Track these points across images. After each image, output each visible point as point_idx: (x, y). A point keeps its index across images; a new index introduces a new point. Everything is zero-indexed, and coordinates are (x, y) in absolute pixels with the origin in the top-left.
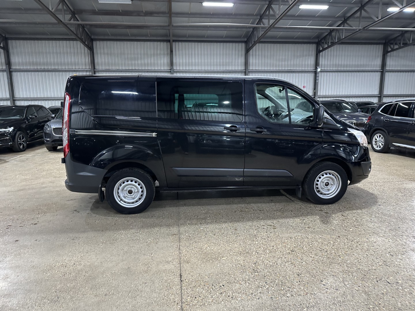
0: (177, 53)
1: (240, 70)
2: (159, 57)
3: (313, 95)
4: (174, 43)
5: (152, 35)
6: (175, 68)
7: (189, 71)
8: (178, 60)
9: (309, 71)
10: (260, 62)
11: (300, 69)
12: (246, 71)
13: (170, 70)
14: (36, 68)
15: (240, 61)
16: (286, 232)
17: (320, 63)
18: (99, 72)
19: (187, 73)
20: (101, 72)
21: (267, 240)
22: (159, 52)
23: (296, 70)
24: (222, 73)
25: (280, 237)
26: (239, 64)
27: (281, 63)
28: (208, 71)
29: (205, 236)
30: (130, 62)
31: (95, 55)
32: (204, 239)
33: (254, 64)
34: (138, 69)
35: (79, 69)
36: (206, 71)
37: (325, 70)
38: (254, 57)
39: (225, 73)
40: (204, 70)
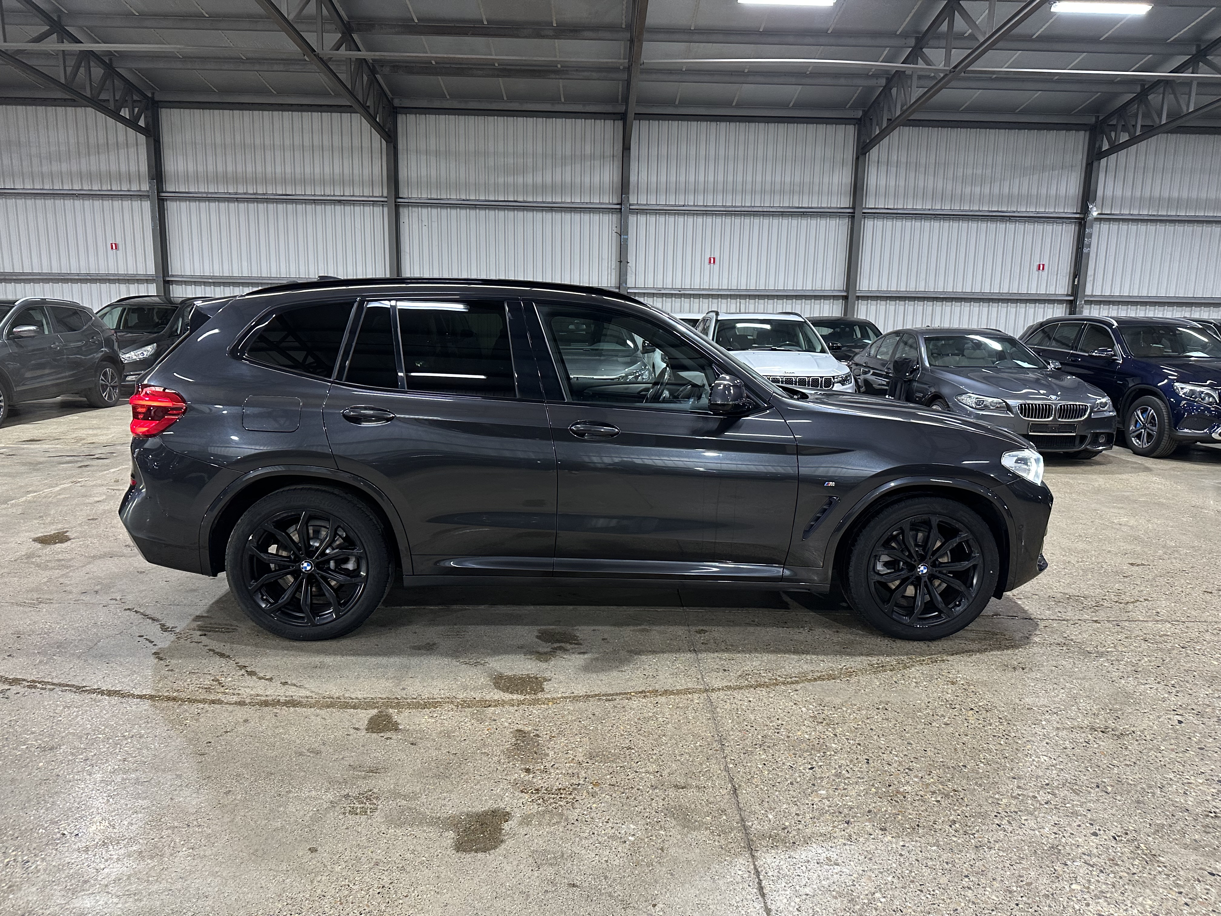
0: (644, 152)
1: (837, 208)
3: (1070, 293)
4: (636, 123)
5: (571, 99)
6: (633, 199)
7: (676, 208)
8: (643, 175)
9: (1061, 216)
10: (902, 183)
11: (1032, 210)
12: (854, 213)
13: (618, 204)
14: (231, 191)
15: (836, 180)
16: (1177, 842)
17: (1100, 193)
18: (410, 208)
19: (669, 214)
20: (415, 206)
21: (1112, 875)
22: (588, 151)
23: (1019, 212)
24: (778, 216)
25: (1165, 867)
26: (835, 188)
27: (968, 190)
28: (733, 209)
29: (848, 831)
30: (501, 180)
31: (400, 156)
32: (847, 847)
33: (882, 190)
34: (525, 199)
35: (353, 196)
36: (727, 209)
37: (1114, 215)
38: (883, 168)
39: (788, 216)
40: (723, 206)
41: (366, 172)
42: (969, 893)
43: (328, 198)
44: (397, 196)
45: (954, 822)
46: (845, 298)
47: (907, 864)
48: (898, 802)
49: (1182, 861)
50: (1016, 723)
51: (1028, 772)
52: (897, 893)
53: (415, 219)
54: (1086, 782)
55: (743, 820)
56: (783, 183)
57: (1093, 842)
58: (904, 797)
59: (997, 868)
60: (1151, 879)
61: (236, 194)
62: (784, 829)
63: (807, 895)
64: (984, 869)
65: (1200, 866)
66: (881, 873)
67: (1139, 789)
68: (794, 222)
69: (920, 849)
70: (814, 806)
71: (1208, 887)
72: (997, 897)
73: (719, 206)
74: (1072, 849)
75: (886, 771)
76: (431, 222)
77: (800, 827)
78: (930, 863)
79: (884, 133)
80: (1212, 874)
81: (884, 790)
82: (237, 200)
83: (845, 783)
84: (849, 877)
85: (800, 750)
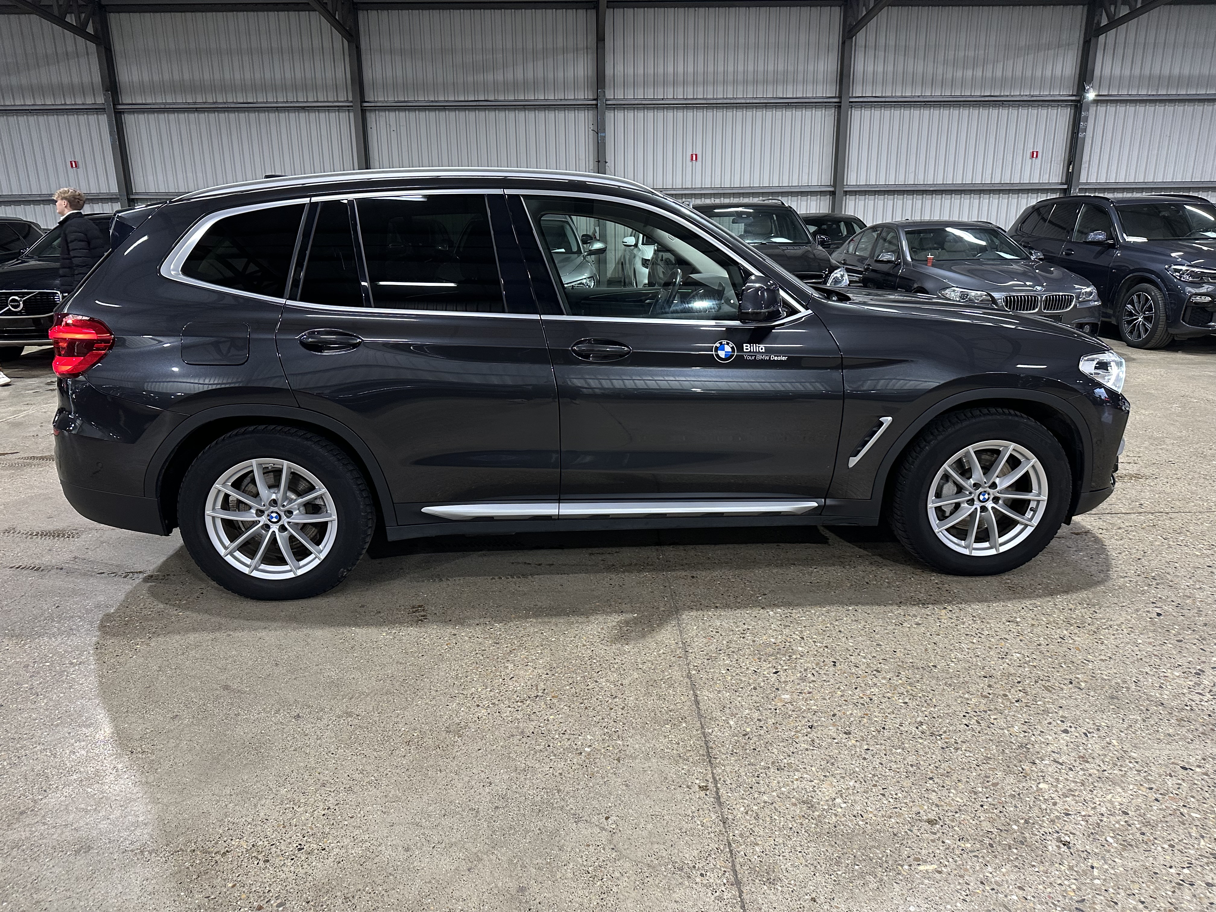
0: (619, 43)
1: (823, 97)
2: (560, 57)
3: (1064, 181)
4: (609, 12)
6: (609, 94)
7: (654, 102)
8: (620, 68)
9: (1056, 99)
10: (890, 68)
11: (1026, 93)
12: (840, 102)
13: (594, 100)
14: (190, 101)
15: (821, 67)
16: (1150, 737)
17: (1097, 73)
18: (377, 112)
19: (647, 108)
20: (382, 110)
21: (1081, 773)
22: (560, 44)
23: (1012, 96)
24: (762, 107)
25: (1137, 762)
26: (820, 77)
27: (959, 74)
28: (715, 101)
29: (811, 736)
30: (470, 79)
31: (364, 57)
32: (809, 752)
33: (870, 76)
34: (496, 98)
35: (317, 101)
36: (708, 102)
37: (1111, 96)
38: (871, 53)
39: (772, 107)
40: (704, 99)
41: (329, 74)
42: (933, 796)
43: (292, 105)
44: (363, 101)
45: (921, 723)
46: (833, 193)
47: (870, 768)
48: (863, 704)
49: (1154, 756)
50: (990, 621)
51: (1000, 670)
52: (857, 798)
53: (383, 123)
54: (1059, 678)
55: (702, 727)
56: (766, 72)
57: (1064, 740)
58: (871, 700)
59: (963, 769)
60: (1122, 776)
61: (195, 103)
62: (744, 735)
63: (765, 802)
64: (949, 770)
65: (1172, 760)
66: (843, 778)
67: (1113, 683)
68: (779, 113)
69: (884, 752)
70: (778, 711)
71: (1180, 782)
72: (962, 799)
73: (700, 99)
74: (1041, 748)
75: (852, 674)
76: (400, 126)
77: (762, 732)
78: (894, 766)
79: (871, 14)
80: (1184, 768)
81: (850, 692)
82: (197, 110)
83: (810, 687)
84: (810, 783)
85: (766, 654)
